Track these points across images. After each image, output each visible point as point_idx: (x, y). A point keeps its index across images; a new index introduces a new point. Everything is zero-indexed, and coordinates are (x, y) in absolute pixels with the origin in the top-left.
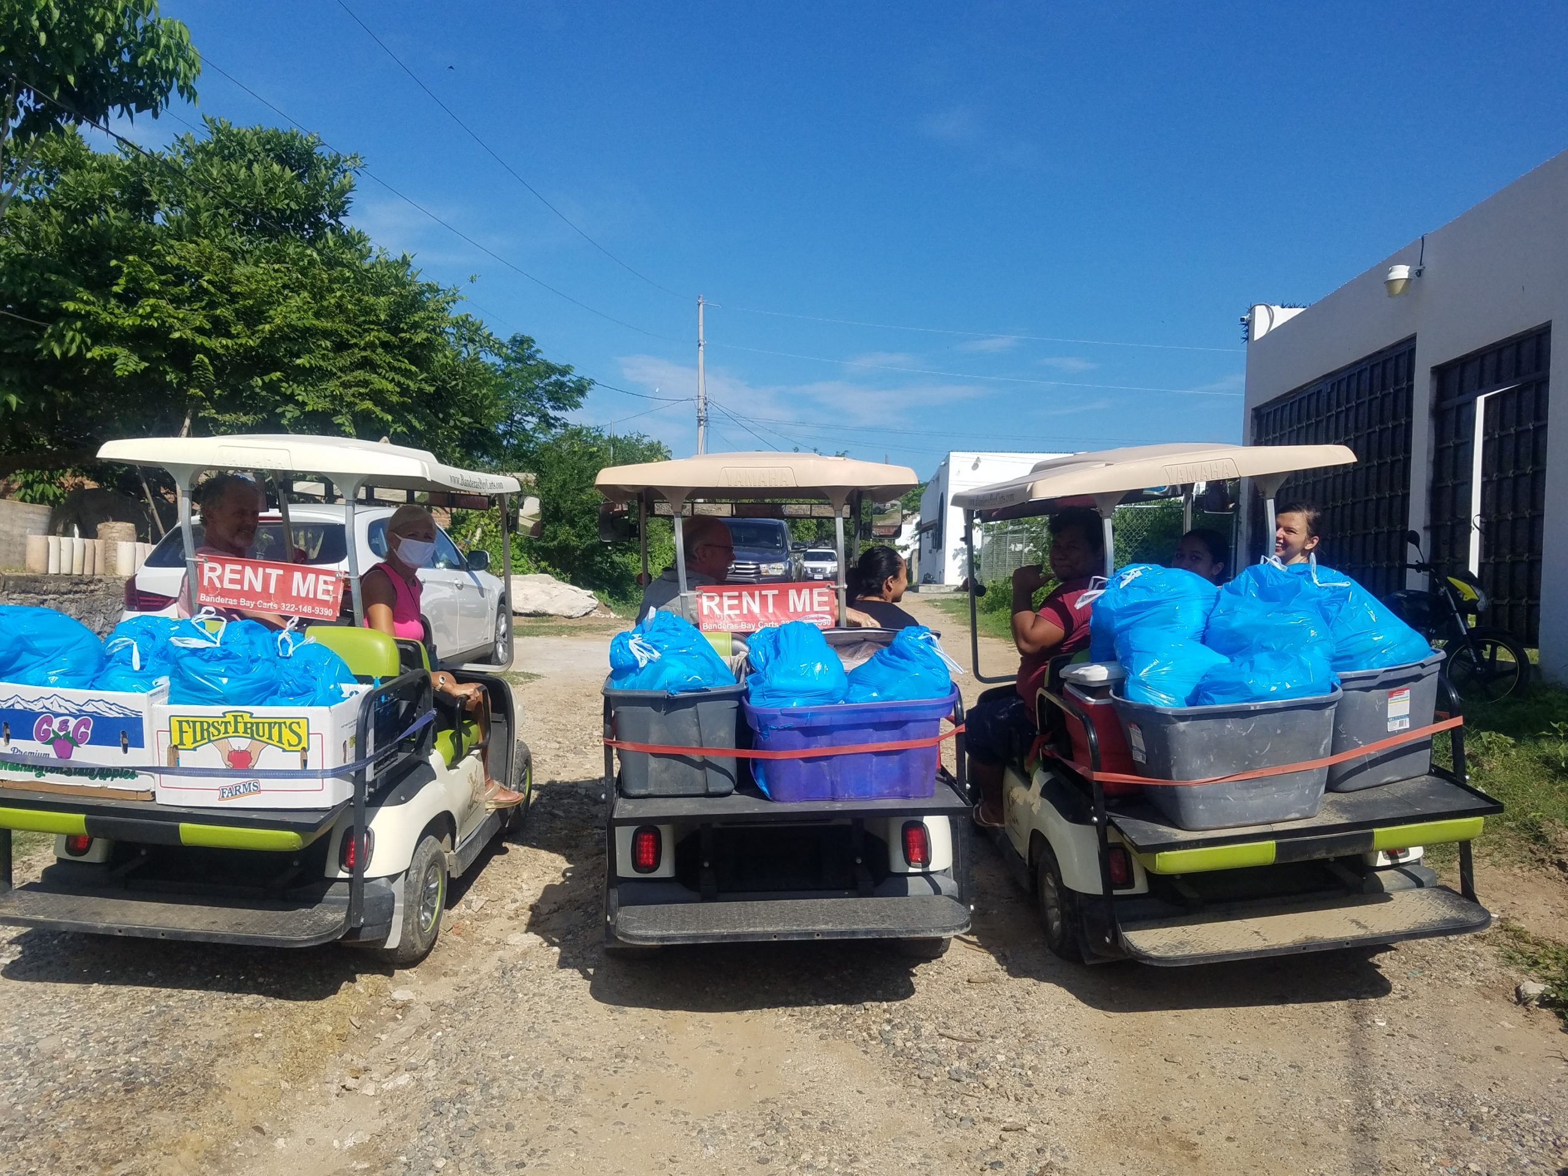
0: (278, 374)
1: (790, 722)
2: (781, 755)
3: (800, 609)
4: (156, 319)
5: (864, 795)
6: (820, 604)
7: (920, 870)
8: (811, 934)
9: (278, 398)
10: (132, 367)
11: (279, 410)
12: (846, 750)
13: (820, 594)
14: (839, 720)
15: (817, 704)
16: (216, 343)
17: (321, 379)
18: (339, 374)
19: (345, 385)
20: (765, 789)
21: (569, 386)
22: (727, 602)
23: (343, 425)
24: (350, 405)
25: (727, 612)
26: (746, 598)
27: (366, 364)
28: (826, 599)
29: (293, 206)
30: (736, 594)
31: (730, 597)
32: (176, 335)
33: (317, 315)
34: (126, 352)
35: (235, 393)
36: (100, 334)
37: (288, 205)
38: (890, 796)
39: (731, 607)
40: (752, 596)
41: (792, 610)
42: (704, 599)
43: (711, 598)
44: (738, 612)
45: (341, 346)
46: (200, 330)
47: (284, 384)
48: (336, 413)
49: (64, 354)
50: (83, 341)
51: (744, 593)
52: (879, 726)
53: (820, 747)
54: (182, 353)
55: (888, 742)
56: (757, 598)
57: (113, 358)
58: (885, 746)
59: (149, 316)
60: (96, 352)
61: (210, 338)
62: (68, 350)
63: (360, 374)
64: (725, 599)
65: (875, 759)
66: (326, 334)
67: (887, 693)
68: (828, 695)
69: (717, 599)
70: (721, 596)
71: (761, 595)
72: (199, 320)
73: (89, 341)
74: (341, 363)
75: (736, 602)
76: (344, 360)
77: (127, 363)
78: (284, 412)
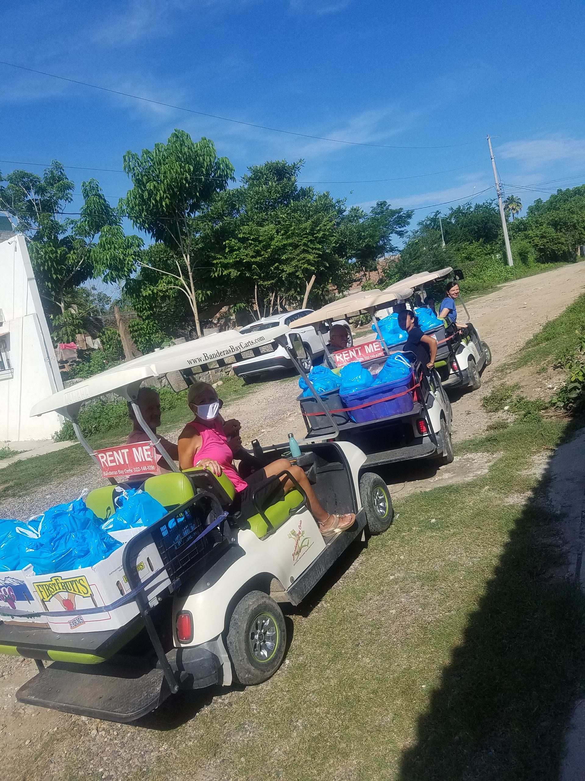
0: (277, 264)
1: (353, 398)
2: (354, 409)
3: (370, 352)
4: (238, 258)
5: (386, 415)
6: (377, 348)
7: (427, 435)
8: (377, 464)
9: (280, 271)
10: (235, 274)
11: (280, 276)
12: (375, 402)
13: (376, 345)
14: (369, 393)
15: (362, 389)
16: (258, 259)
17: (291, 261)
18: (297, 257)
19: (299, 261)
20: (354, 420)
21: (404, 216)
22: (344, 355)
23: (299, 275)
24: (301, 267)
25: (345, 359)
26: (351, 352)
27: (304, 251)
28: (378, 346)
29: (278, 195)
30: (347, 352)
31: (345, 353)
32: (245, 261)
33: (287, 238)
34: (233, 270)
35: (268, 273)
36: (226, 266)
37: (276, 196)
38: (396, 414)
39: (346, 357)
40: (352, 351)
41: (367, 352)
42: (337, 356)
43: (339, 355)
44: (349, 358)
45: (296, 246)
46: (252, 257)
47: (280, 266)
48: (296, 271)
49: (218, 275)
50: (222, 270)
51: (349, 351)
52: (384, 392)
53: (366, 403)
54: (248, 265)
55: (389, 396)
56: (354, 352)
57: (230, 273)
58: (387, 399)
59: (236, 258)
60: (225, 273)
61: (256, 258)
62: (219, 274)
63: (302, 256)
64: (344, 354)
65: (386, 403)
66: (290, 245)
67: (383, 381)
68: (365, 385)
69: (341, 355)
70: (342, 354)
71: (355, 350)
72: (251, 253)
73: (224, 269)
74: (296, 252)
75: (347, 354)
76: (298, 251)
77: (234, 273)
78: (282, 276)
